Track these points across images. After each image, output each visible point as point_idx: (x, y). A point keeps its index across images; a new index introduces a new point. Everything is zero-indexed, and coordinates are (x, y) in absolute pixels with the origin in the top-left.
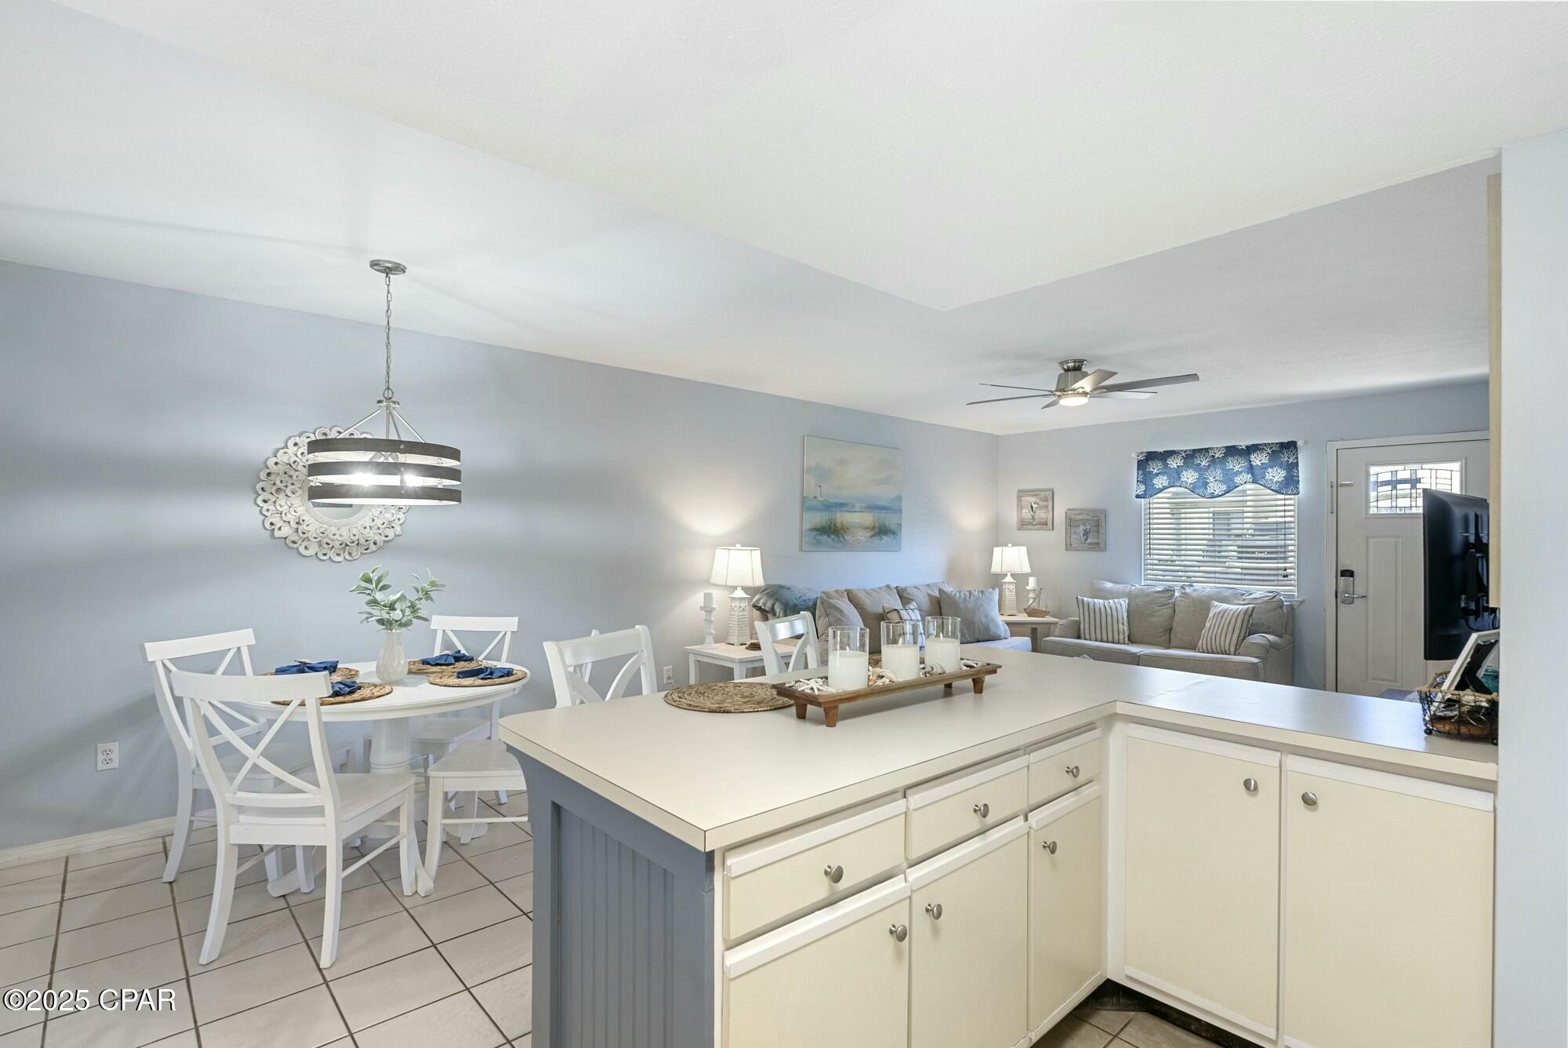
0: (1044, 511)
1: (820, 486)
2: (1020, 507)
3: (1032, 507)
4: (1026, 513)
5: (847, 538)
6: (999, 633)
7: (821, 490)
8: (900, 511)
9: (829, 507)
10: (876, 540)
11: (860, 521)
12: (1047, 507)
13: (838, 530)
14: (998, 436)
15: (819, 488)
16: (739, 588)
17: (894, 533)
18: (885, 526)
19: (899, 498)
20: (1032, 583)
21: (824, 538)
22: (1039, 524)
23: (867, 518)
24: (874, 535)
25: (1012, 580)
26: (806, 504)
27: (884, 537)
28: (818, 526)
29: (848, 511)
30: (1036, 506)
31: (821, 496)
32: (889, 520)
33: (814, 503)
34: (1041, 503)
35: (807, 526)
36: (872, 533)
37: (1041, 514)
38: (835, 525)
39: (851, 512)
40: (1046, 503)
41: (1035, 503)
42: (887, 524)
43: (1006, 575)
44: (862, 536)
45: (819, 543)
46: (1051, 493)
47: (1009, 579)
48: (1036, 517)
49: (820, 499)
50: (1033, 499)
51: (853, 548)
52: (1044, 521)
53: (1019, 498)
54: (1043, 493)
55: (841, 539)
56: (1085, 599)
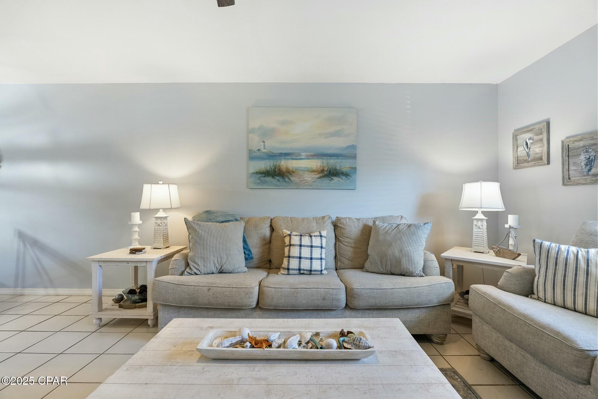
0: (539, 145)
1: (264, 142)
2: (516, 146)
3: (527, 144)
4: (522, 151)
5: (292, 179)
6: (411, 269)
7: (264, 144)
8: (354, 157)
9: (271, 156)
10: (326, 181)
11: (306, 166)
12: (541, 140)
13: (284, 173)
14: (497, 85)
15: (263, 143)
16: (161, 210)
17: (347, 175)
18: (336, 169)
19: (353, 147)
20: (512, 220)
21: (269, 179)
22: (534, 160)
23: (315, 164)
24: (320, 177)
25: (482, 217)
26: (253, 156)
27: (334, 178)
28: (262, 170)
29: (293, 159)
30: (531, 141)
31: (264, 148)
32: (344, 165)
33: (258, 154)
34: (536, 138)
35: (252, 170)
36: (321, 175)
37: (537, 149)
38: (279, 170)
39: (296, 159)
40: (541, 137)
41: (530, 139)
42: (338, 168)
43: (477, 212)
44: (309, 177)
45: (263, 183)
46: (545, 123)
47: (480, 216)
48: (531, 153)
49: (264, 151)
50: (527, 136)
51: (298, 186)
52: (538, 156)
53: (515, 137)
54: (537, 126)
55: (287, 179)
56: (546, 244)
